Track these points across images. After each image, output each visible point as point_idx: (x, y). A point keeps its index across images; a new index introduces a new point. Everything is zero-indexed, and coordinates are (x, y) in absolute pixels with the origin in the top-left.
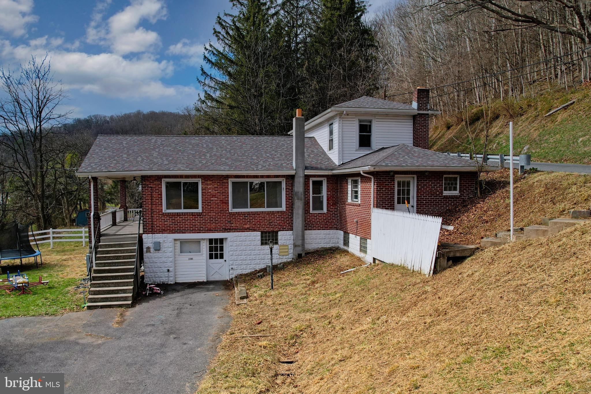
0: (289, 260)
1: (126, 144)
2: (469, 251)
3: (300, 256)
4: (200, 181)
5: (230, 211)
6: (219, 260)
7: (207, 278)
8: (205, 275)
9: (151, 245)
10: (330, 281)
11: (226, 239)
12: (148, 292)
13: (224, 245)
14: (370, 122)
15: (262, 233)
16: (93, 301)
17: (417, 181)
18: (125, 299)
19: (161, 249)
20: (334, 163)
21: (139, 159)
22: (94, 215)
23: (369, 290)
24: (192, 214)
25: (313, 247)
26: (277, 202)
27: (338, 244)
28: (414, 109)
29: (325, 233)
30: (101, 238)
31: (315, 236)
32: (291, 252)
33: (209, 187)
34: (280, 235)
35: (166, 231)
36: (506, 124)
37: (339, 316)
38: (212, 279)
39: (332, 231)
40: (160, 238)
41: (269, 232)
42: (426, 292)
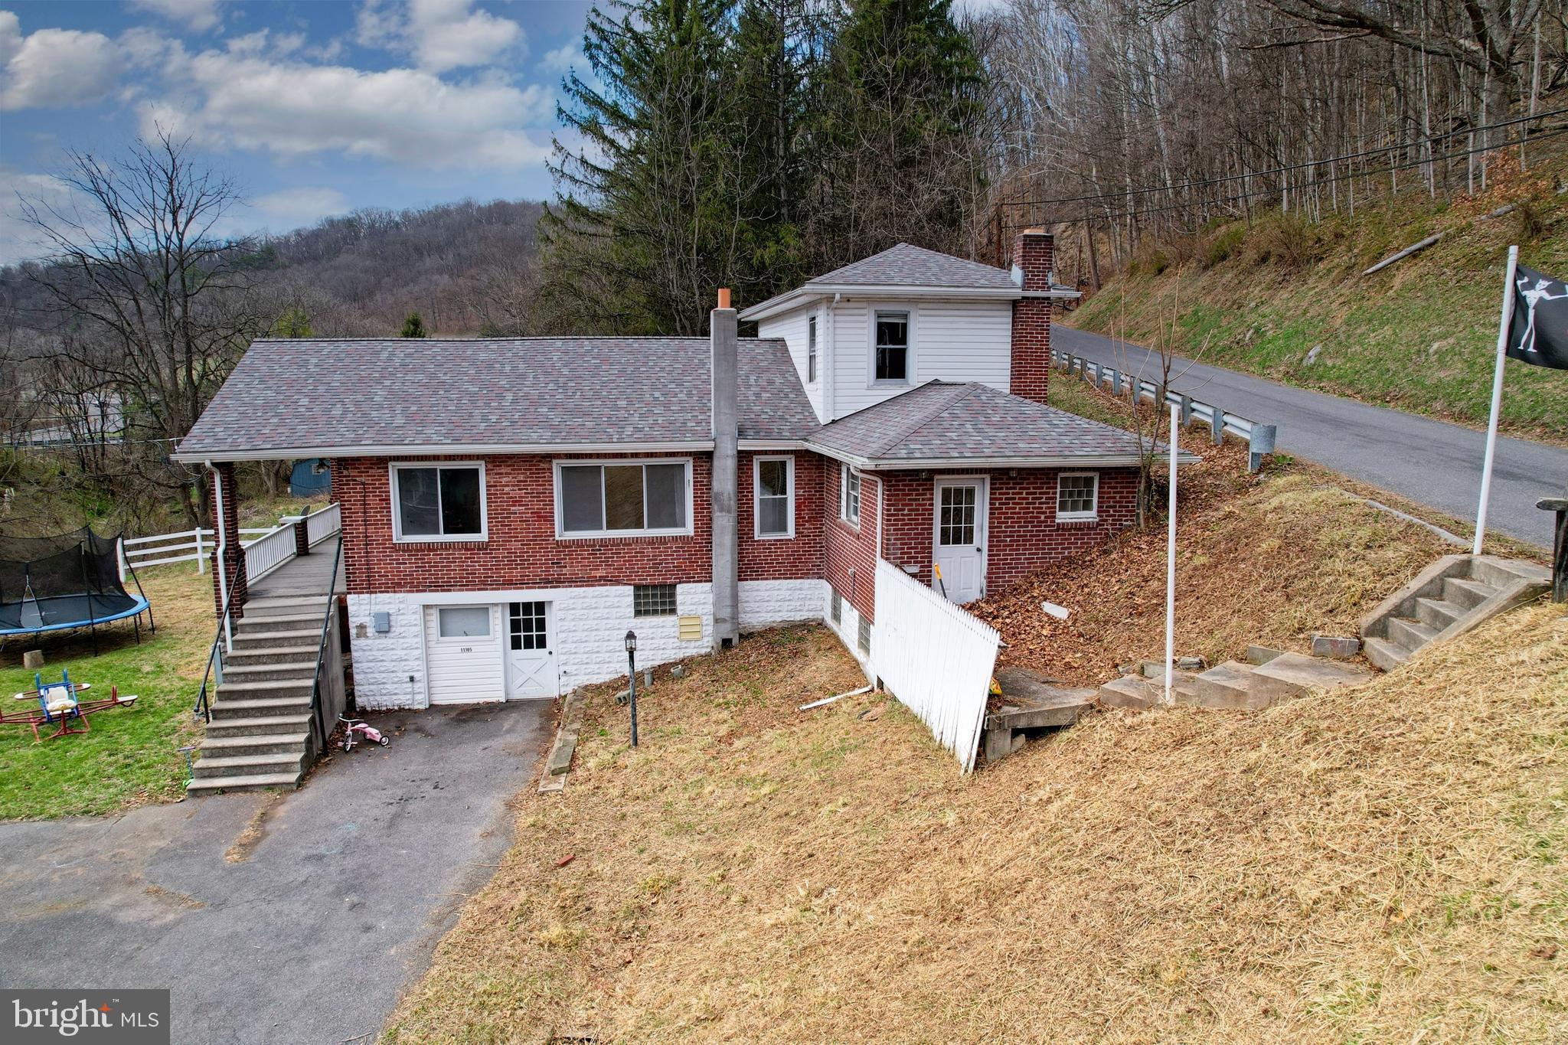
0: (703, 651)
1: (316, 366)
2: (1069, 713)
3: (726, 643)
4: (482, 467)
5: (557, 538)
6: (535, 652)
7: (507, 694)
8: (502, 687)
9: (368, 621)
10: (768, 735)
11: (551, 602)
12: (350, 743)
13: (547, 616)
14: (905, 316)
15: (637, 588)
16: (206, 773)
17: (991, 489)
18: (285, 768)
19: (393, 629)
20: (815, 419)
21: (337, 411)
22: (225, 552)
23: (833, 786)
24: (466, 546)
25: (761, 619)
26: (673, 515)
27: (822, 613)
28: (1013, 285)
29: (790, 586)
30: (244, 607)
31: (768, 593)
32: (707, 633)
33: (504, 480)
34: (682, 594)
35: (404, 586)
36: (1280, 279)
37: (748, 860)
38: (517, 695)
39: (809, 581)
40: (390, 603)
41: (654, 587)
42: (943, 828)
